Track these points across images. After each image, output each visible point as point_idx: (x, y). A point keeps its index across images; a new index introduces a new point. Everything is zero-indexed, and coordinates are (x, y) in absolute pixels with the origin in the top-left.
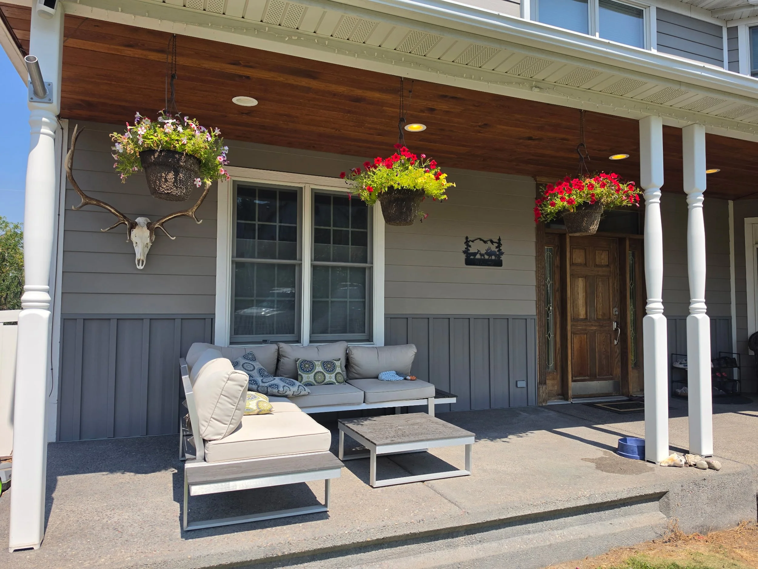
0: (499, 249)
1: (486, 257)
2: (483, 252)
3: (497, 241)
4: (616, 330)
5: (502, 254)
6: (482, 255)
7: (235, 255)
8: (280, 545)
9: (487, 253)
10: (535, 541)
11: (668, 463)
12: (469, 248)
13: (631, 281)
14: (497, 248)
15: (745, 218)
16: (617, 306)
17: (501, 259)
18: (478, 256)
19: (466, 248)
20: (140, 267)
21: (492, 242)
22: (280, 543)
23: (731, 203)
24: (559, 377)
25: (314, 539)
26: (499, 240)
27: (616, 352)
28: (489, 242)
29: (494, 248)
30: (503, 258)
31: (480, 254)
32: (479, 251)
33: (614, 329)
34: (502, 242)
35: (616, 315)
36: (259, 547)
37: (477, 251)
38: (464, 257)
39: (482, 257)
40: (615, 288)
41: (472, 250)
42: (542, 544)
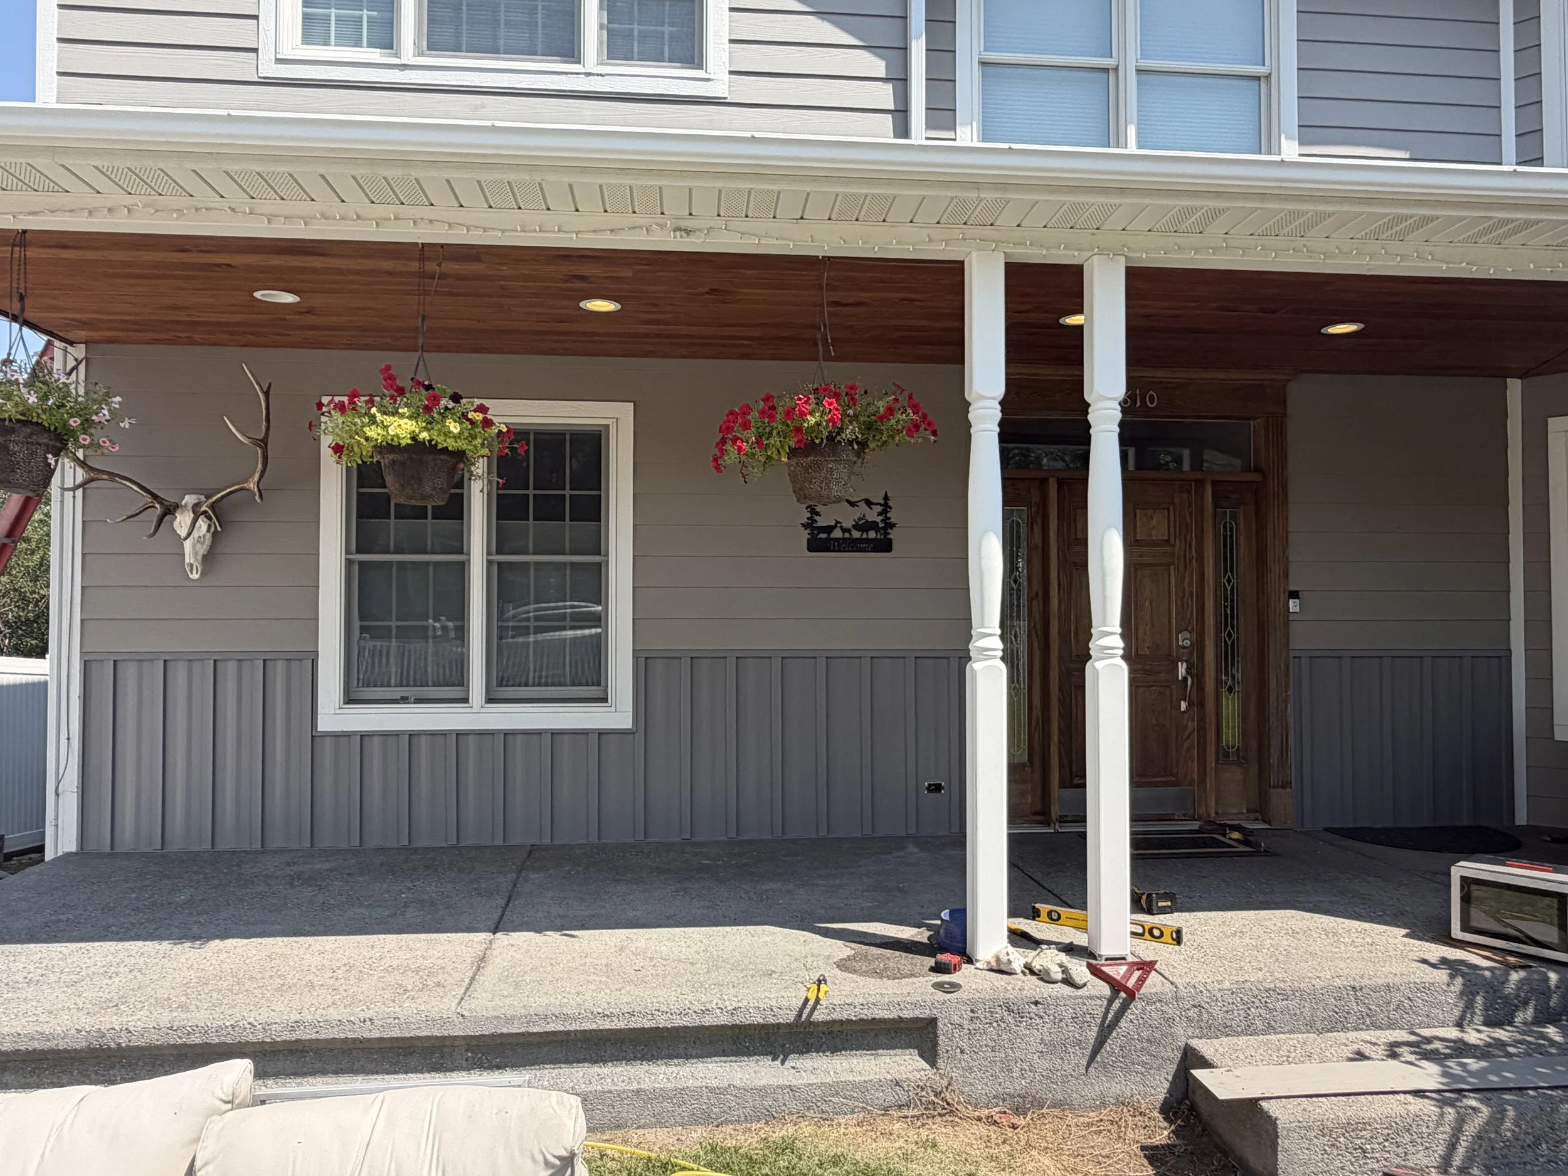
0: (886, 517)
1: (856, 534)
2: (848, 524)
3: (882, 502)
4: (1185, 679)
5: (892, 526)
6: (844, 530)
7: (354, 548)
8: (111, 1031)
9: (856, 527)
10: (609, 1080)
11: (988, 963)
12: (817, 518)
13: (1229, 573)
14: (880, 514)
15: (1549, 419)
16: (1190, 628)
17: (889, 536)
18: (837, 534)
19: (808, 518)
20: (195, 576)
21: (869, 503)
22: (112, 1029)
23: (1514, 387)
24: (1037, 776)
25: (171, 1028)
26: (886, 498)
27: (1186, 727)
28: (862, 504)
29: (873, 515)
30: (893, 534)
31: (841, 527)
32: (837, 522)
33: (1180, 678)
34: (890, 503)
35: (1185, 647)
36: (79, 1031)
37: (833, 523)
38: (805, 535)
39: (847, 535)
40: (1184, 589)
41: (821, 522)
42: (621, 1087)
